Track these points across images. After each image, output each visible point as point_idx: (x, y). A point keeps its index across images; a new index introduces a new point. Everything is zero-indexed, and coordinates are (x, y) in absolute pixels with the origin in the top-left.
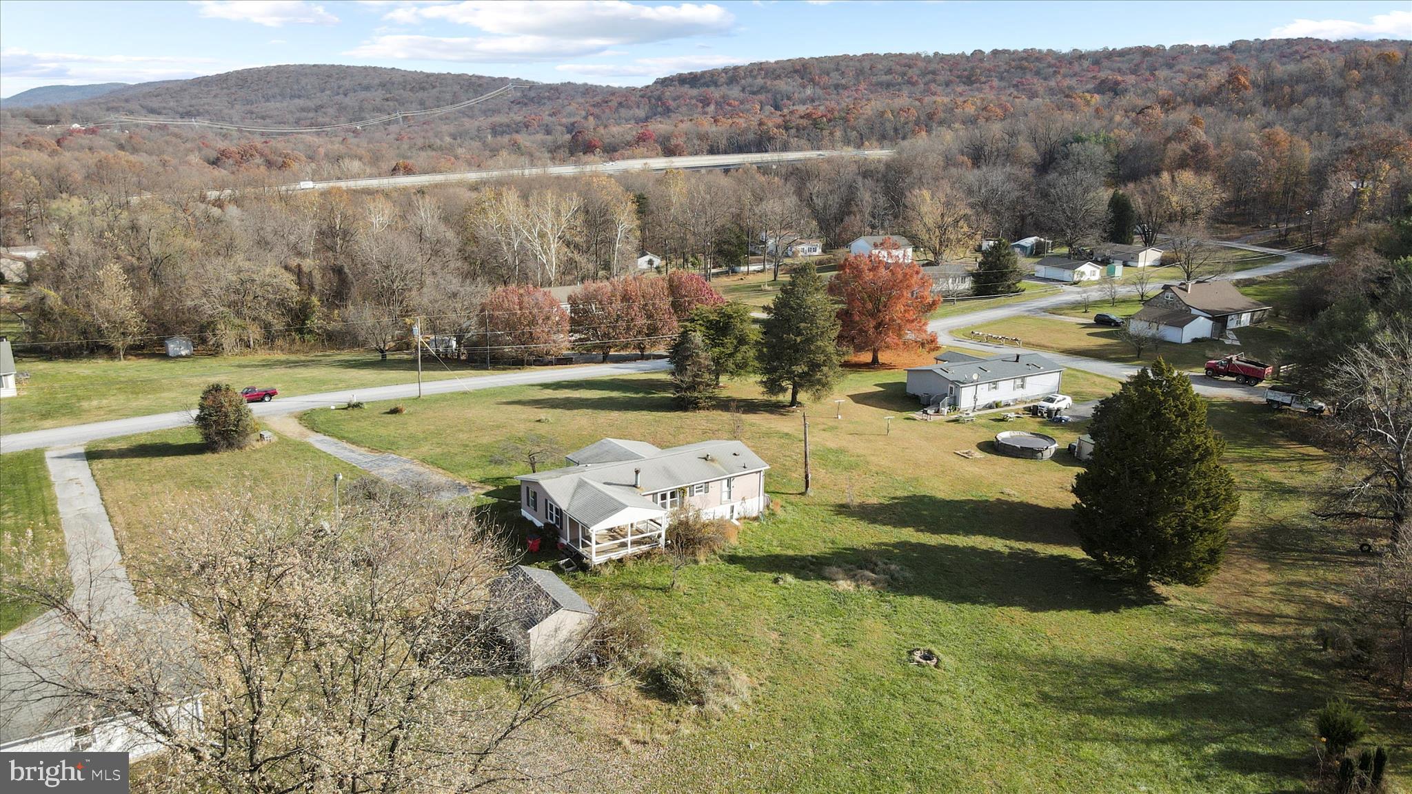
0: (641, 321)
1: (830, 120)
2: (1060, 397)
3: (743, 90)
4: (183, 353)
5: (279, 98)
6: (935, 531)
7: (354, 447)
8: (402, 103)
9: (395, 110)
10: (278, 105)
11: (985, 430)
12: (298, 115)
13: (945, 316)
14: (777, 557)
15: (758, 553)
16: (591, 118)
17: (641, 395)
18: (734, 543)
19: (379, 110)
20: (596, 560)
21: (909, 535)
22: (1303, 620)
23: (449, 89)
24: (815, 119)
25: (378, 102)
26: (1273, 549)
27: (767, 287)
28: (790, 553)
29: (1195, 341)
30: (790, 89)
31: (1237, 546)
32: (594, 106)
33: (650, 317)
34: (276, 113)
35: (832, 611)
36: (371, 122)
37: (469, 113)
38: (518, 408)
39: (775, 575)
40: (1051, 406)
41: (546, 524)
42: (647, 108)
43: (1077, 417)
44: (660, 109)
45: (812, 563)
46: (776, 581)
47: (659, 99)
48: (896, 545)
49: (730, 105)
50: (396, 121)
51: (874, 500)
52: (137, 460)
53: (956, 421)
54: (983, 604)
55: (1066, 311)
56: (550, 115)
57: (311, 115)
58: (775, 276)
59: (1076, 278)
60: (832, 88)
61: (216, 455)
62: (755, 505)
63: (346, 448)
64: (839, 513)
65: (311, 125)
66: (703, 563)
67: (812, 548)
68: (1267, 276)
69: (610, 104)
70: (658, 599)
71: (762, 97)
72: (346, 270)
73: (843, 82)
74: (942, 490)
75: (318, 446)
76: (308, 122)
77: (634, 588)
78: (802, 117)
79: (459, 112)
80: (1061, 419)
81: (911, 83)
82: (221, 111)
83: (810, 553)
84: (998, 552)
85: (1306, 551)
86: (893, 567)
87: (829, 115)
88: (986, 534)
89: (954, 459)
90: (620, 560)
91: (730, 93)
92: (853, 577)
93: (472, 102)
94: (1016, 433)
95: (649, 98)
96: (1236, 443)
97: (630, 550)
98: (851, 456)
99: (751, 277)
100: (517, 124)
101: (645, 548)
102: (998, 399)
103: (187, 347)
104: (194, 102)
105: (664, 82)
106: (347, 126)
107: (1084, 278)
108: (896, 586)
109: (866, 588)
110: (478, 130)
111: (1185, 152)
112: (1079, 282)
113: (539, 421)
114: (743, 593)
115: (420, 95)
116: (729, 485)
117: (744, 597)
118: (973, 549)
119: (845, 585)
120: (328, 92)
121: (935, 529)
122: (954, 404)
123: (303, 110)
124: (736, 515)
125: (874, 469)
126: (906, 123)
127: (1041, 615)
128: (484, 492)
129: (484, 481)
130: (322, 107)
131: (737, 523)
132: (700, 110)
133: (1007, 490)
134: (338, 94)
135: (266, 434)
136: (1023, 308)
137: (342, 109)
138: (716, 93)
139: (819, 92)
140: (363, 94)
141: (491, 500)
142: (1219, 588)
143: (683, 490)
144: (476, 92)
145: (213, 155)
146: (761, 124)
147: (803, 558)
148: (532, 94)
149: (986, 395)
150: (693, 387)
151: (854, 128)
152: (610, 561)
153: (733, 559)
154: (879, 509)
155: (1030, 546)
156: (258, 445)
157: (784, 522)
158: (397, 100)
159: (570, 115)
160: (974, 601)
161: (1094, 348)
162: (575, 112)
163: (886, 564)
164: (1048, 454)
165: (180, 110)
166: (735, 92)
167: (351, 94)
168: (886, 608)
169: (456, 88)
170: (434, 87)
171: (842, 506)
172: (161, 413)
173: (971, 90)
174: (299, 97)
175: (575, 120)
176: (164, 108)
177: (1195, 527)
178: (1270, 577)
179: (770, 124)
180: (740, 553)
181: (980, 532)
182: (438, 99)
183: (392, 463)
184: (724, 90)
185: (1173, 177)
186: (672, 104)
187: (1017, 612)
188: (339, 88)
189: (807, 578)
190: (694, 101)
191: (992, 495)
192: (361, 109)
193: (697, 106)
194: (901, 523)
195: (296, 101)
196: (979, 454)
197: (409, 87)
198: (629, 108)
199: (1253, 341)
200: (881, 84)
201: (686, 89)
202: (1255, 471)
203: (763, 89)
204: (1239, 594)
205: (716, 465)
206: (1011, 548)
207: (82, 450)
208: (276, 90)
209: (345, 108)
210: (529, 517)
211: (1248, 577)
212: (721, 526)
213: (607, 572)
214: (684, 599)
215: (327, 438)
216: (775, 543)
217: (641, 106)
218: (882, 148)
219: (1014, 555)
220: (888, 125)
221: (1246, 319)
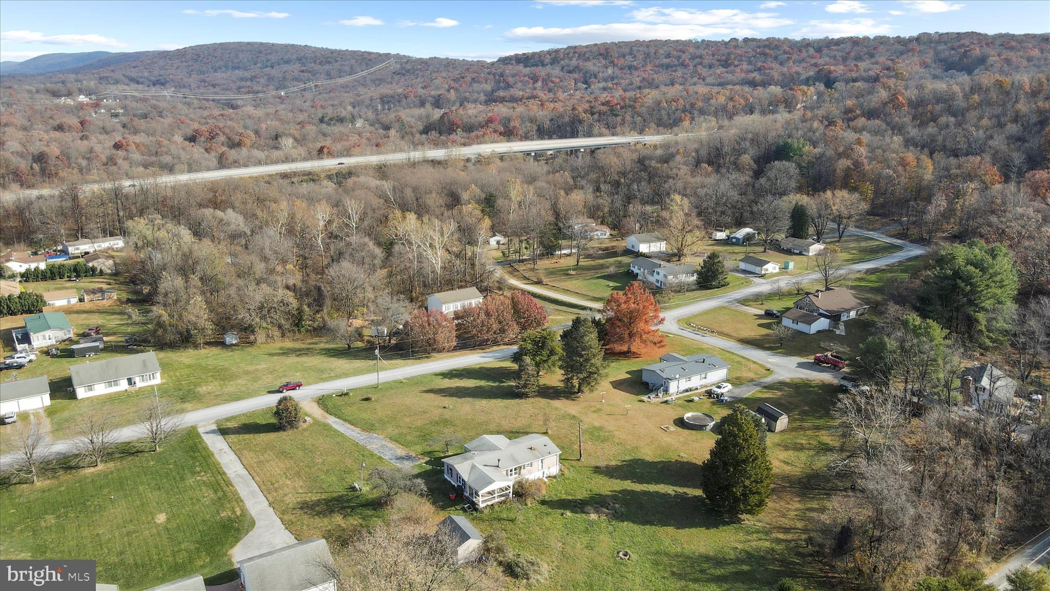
0: (495, 326)
1: (622, 108)
2: (725, 384)
3: (563, 68)
4: (234, 342)
5: (224, 69)
6: (641, 482)
7: (352, 427)
8: (314, 73)
9: (309, 80)
10: (224, 75)
11: (680, 409)
12: (238, 84)
13: (678, 306)
14: (564, 500)
15: (555, 498)
16: (452, 91)
17: (496, 384)
18: (544, 493)
19: (296, 79)
20: (482, 505)
21: (628, 485)
22: (805, 530)
23: (348, 62)
24: (612, 106)
25: (296, 73)
26: (807, 488)
27: (572, 272)
28: (570, 498)
29: (819, 332)
30: (596, 69)
31: (789, 487)
32: (454, 80)
33: (500, 322)
34: (223, 82)
35: (586, 531)
36: (292, 89)
37: (363, 83)
38: (432, 395)
39: (562, 511)
40: (719, 391)
41: (458, 486)
42: (493, 83)
43: (733, 397)
44: (502, 85)
45: (579, 504)
46: (562, 515)
47: (502, 75)
48: (620, 492)
49: (552, 82)
50: (311, 88)
51: (613, 463)
52: (247, 436)
53: (666, 402)
54: (656, 525)
55: (751, 303)
56: (423, 88)
57: (248, 83)
58: (578, 262)
59: (763, 272)
60: (627, 68)
61: (285, 433)
62: (555, 470)
63: (349, 428)
64: (595, 472)
65: (249, 92)
66: (529, 505)
67: (581, 495)
68: (888, 265)
69: (465, 79)
70: (509, 526)
71: (576, 76)
72: (323, 289)
73: (635, 63)
74: (649, 454)
75: (335, 426)
76: (247, 90)
77: (499, 520)
78: (603, 104)
79: (355, 80)
80: (722, 401)
81: (684, 65)
82: (182, 79)
83: (579, 498)
84: (669, 494)
85: (824, 489)
86: (617, 506)
87: (622, 104)
88: (665, 483)
89: (659, 432)
90: (492, 505)
91: (552, 72)
92: (597, 512)
93: (364, 73)
94: (695, 414)
95: (494, 75)
96: (814, 416)
97: (497, 500)
98: (606, 432)
99: (562, 261)
100: (399, 95)
101: (503, 498)
102: (691, 386)
103: (236, 339)
104: (162, 72)
105: (505, 61)
106: (274, 93)
107: (769, 272)
108: (619, 517)
109: (603, 517)
110: (371, 100)
111: (848, 167)
112: (765, 274)
113: (445, 407)
114: (547, 521)
115: (327, 67)
116: (542, 462)
117: (548, 524)
118: (657, 493)
119: (593, 516)
120: (259, 65)
121: (640, 480)
122: (666, 391)
123: (242, 79)
124: (545, 476)
125: (616, 441)
126: (677, 110)
127: (681, 531)
128: (424, 461)
129: (424, 454)
130: (255, 77)
131: (546, 480)
132: (531, 85)
133: (682, 454)
134: (267, 67)
135: (308, 419)
136: (725, 299)
137: (270, 79)
138: (542, 72)
139: (617, 72)
140: (285, 67)
141: (429, 467)
142: (770, 513)
143: (520, 467)
144: (367, 65)
145: (190, 132)
146: (574, 109)
147: (575, 501)
148: (408, 67)
149: (684, 384)
150: (525, 386)
151: (639, 115)
152: (488, 505)
153: (543, 502)
154: (615, 469)
155: (686, 490)
156: (305, 426)
157: (568, 479)
158: (310, 72)
159: (437, 88)
160: (652, 524)
161: (758, 337)
162: (440, 86)
163: (614, 503)
164: (709, 428)
165: (153, 78)
166: (556, 71)
167: (276, 67)
168: (611, 528)
169: (353, 62)
170: (337, 61)
171: (597, 467)
172: (244, 398)
173: (727, 72)
174: (238, 68)
175: (440, 93)
176: (141, 77)
177: (750, 491)
178: (798, 506)
179: (580, 109)
180: (547, 498)
181: (663, 482)
182: (340, 71)
183: (375, 441)
184: (548, 69)
185: (834, 194)
186: (511, 80)
187: (670, 530)
188: (267, 61)
189: (577, 513)
190: (527, 78)
191: (674, 458)
192: (284, 78)
193: (529, 83)
194: (624, 478)
195: (237, 71)
196: (673, 428)
197: (318, 61)
198: (479, 82)
199: (853, 331)
200: (662, 66)
201: (521, 67)
202: (817, 436)
203: (577, 69)
204: (779, 516)
205: (536, 452)
206: (676, 492)
207: (214, 427)
208: (221, 63)
209: (272, 78)
210: (449, 479)
211: (787, 506)
212: (537, 484)
213: (486, 511)
214: (521, 525)
215: (337, 420)
216: (563, 492)
217: (489, 81)
218: (658, 133)
219: (677, 496)
220: (663, 112)
221: (853, 314)
